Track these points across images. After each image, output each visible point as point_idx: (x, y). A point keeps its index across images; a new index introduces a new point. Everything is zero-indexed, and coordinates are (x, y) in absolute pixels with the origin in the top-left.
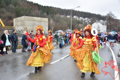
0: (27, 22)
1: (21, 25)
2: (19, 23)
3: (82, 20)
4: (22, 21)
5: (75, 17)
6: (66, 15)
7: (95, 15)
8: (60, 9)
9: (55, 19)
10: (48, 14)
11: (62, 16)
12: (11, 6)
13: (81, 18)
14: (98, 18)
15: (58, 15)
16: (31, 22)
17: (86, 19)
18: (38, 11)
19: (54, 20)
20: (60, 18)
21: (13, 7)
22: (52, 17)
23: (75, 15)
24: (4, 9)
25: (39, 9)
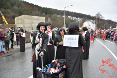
0: (26, 20)
1: (21, 23)
2: (20, 21)
3: (75, 20)
4: (22, 19)
5: (69, 17)
6: (62, 15)
7: (86, 15)
8: (56, 10)
9: (53, 18)
10: (46, 14)
11: (58, 16)
12: (15, 7)
13: (74, 18)
14: (89, 18)
15: (54, 15)
16: (30, 20)
17: (79, 18)
18: (38, 11)
19: (51, 19)
20: (56, 17)
21: (17, 8)
22: (50, 16)
23: (70, 15)
24: (9, 10)
25: (39, 10)
